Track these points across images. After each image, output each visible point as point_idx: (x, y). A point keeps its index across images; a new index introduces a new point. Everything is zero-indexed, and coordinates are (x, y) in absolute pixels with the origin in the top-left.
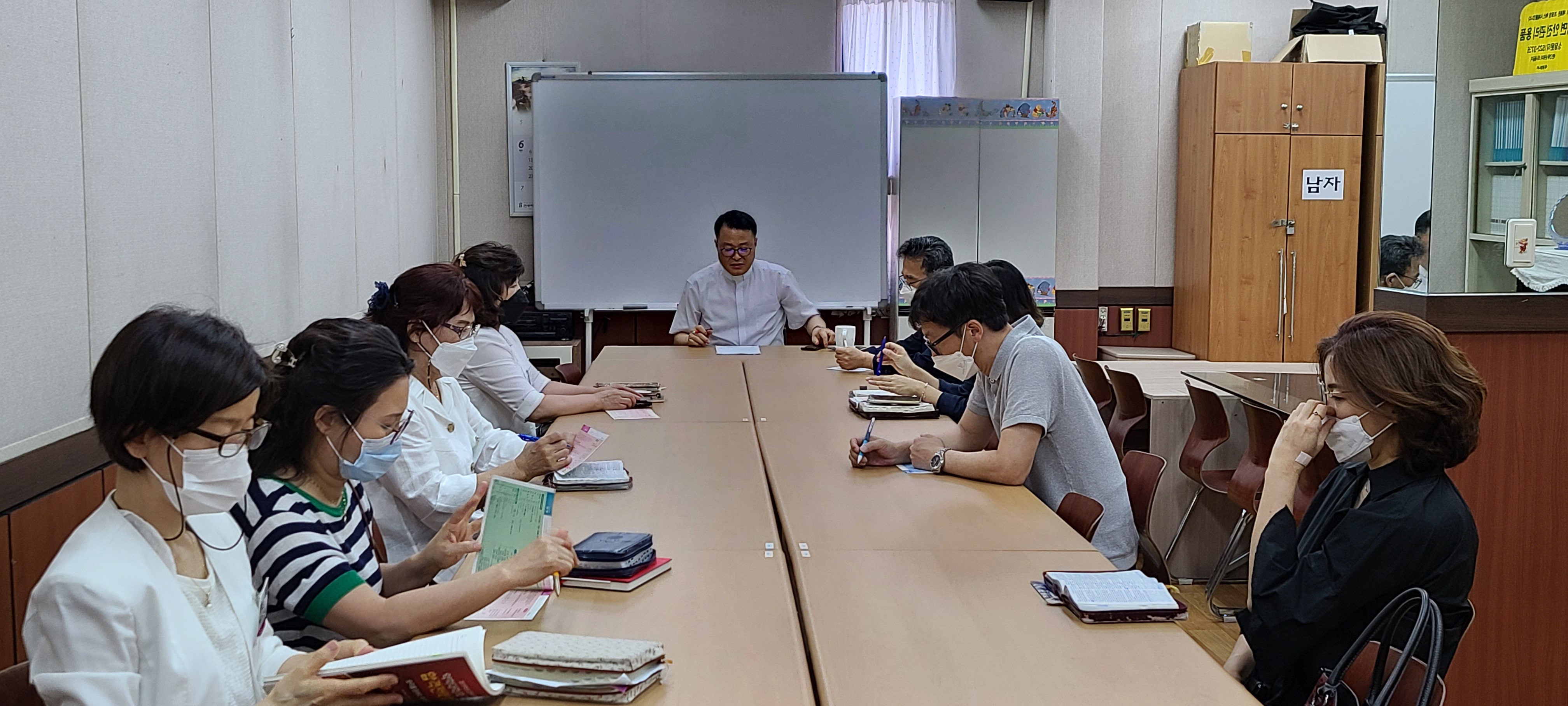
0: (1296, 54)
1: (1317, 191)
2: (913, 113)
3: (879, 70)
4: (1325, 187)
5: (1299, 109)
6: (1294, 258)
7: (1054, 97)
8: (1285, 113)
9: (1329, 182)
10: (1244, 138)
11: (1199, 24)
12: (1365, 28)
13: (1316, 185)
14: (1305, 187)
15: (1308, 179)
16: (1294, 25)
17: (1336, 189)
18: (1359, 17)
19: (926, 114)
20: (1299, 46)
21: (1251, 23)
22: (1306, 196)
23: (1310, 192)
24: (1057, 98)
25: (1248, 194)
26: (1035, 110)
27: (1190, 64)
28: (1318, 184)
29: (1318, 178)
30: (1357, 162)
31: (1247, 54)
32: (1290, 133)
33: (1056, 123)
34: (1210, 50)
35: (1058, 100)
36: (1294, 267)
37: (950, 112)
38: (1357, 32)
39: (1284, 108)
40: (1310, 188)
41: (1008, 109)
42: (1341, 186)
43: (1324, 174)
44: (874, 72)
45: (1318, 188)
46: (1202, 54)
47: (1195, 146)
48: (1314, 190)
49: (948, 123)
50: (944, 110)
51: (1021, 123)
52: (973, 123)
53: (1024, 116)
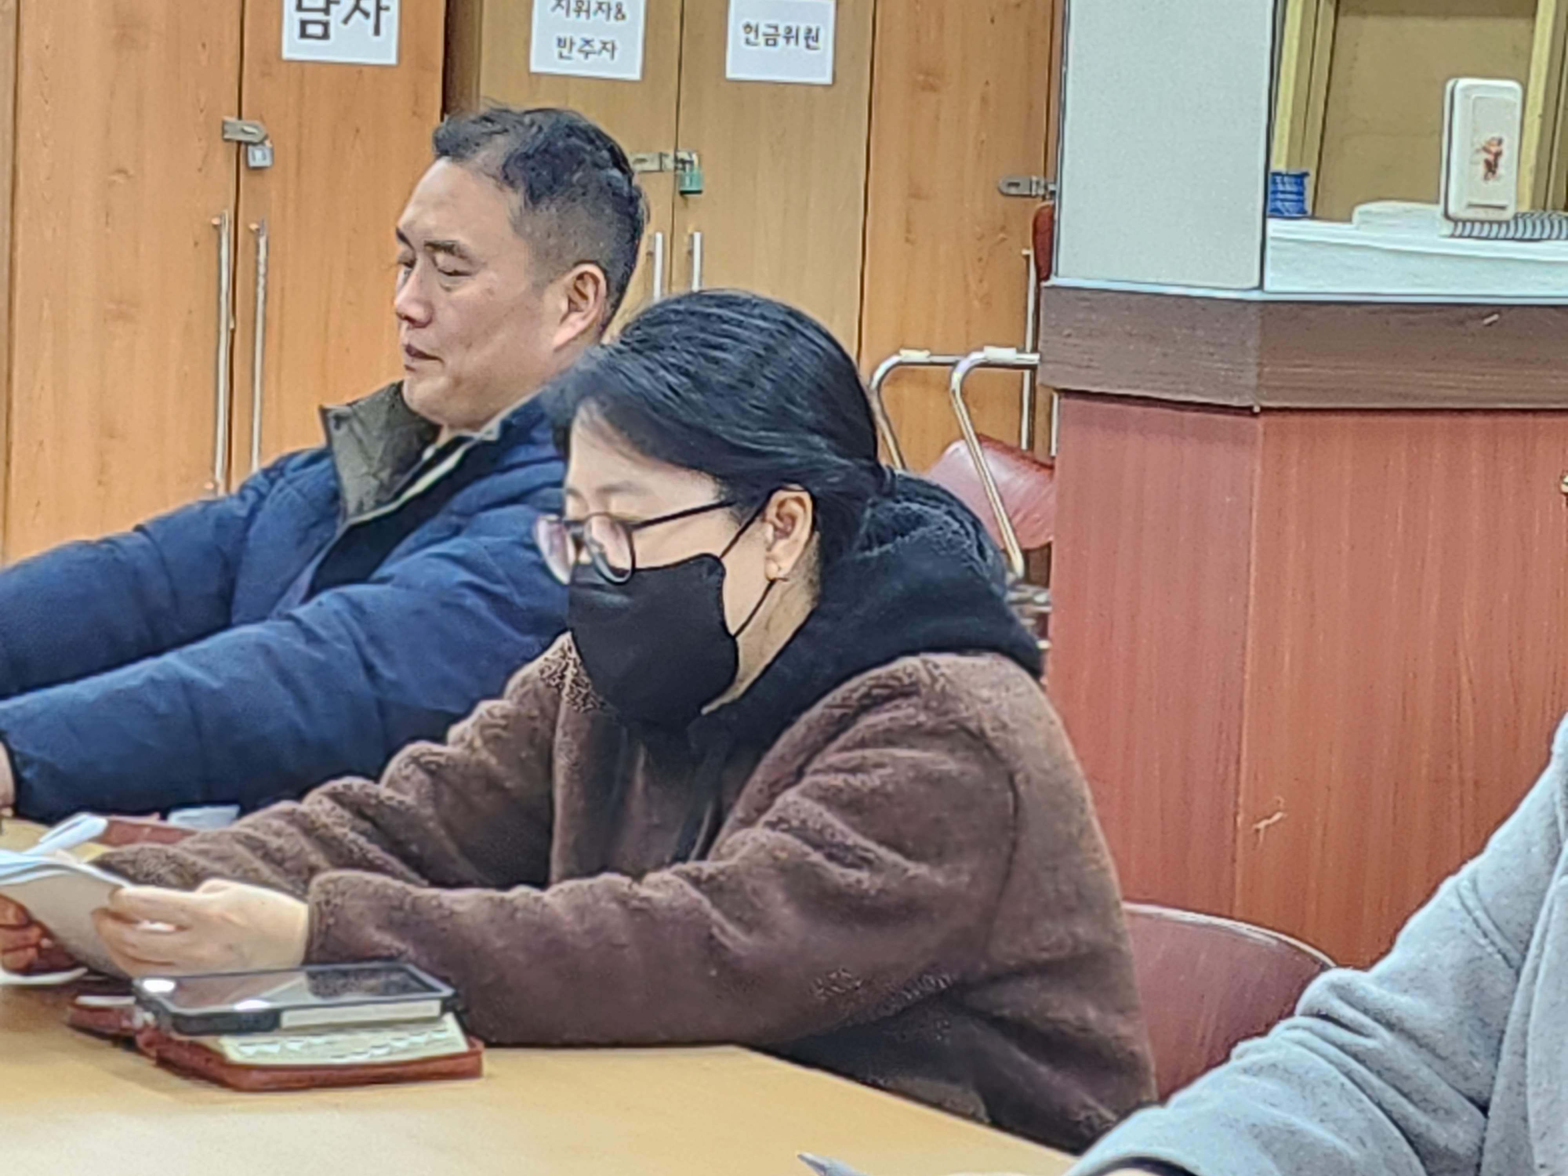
1: (325, 36)
4: (346, 21)
6: (262, 242)
9: (356, 7)
13: (320, 16)
14: (291, 19)
17: (377, 31)
22: (293, 47)
23: (304, 34)
25: (125, 32)
28: (326, 11)
36: (262, 270)
40: (304, 24)
42: (390, 20)
45: (326, 25)
48: (317, 30)
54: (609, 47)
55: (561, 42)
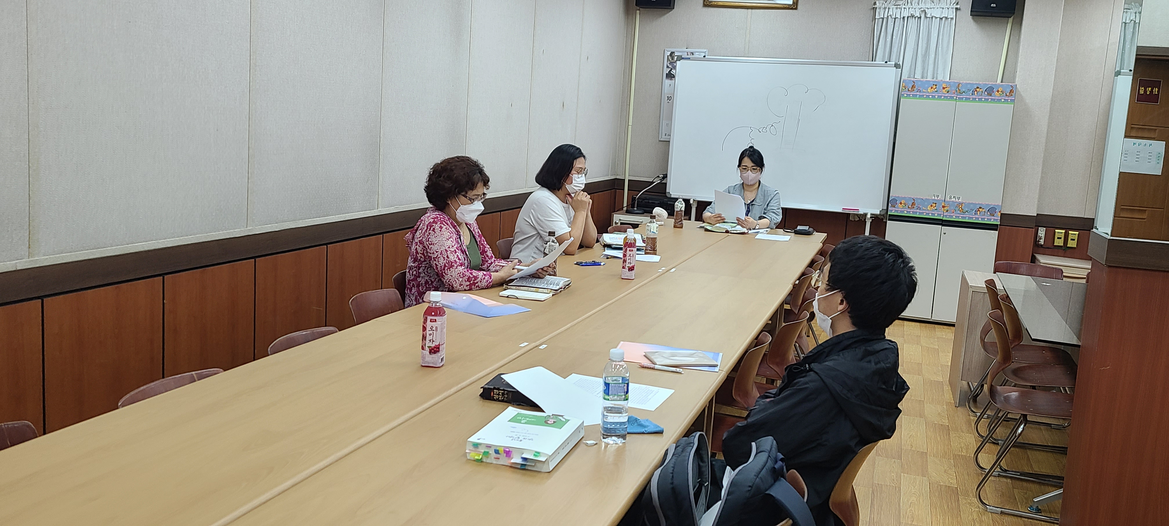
2: (910, 89)
19: (918, 91)
24: (1016, 84)
26: (998, 92)
35: (1018, 86)
41: (978, 89)
49: (933, 97)
50: (932, 88)
51: (987, 100)
52: (952, 98)
53: (990, 94)
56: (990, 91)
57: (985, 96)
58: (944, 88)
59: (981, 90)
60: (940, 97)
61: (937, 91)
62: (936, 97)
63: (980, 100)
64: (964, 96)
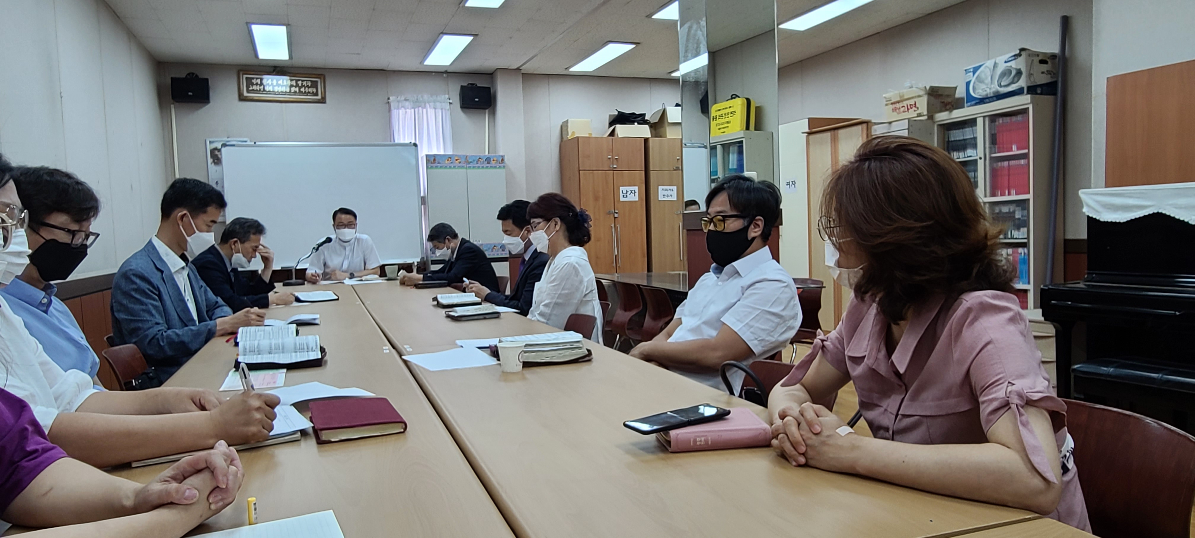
0: (612, 134)
1: (627, 197)
2: (433, 162)
3: (413, 142)
4: (630, 194)
5: (616, 159)
6: (619, 228)
7: (501, 154)
8: (610, 160)
9: (631, 192)
10: (592, 173)
11: (567, 120)
12: (642, 122)
14: (621, 195)
15: (622, 191)
16: (611, 120)
17: (635, 196)
18: (638, 117)
19: (439, 163)
20: (614, 130)
21: (591, 120)
22: (622, 199)
23: (623, 197)
24: (504, 154)
25: (596, 199)
26: (494, 160)
27: (565, 139)
28: (627, 193)
29: (627, 191)
30: (643, 183)
31: (590, 134)
32: (613, 170)
33: (504, 166)
34: (573, 132)
35: (504, 155)
36: (619, 233)
37: (451, 162)
38: (639, 124)
39: (609, 158)
40: (623, 195)
41: (480, 160)
42: (637, 194)
43: (629, 188)
44: (411, 143)
45: (627, 195)
46: (570, 134)
47: (570, 177)
48: (625, 196)
49: (450, 167)
50: (448, 160)
51: (487, 167)
52: (463, 167)
53: (488, 163)
54: (671, 196)
55: (664, 195)
56: (488, 160)
57: (485, 165)
58: (457, 160)
59: (482, 160)
60: (454, 167)
61: (452, 163)
62: (452, 167)
63: (483, 167)
64: (471, 165)
